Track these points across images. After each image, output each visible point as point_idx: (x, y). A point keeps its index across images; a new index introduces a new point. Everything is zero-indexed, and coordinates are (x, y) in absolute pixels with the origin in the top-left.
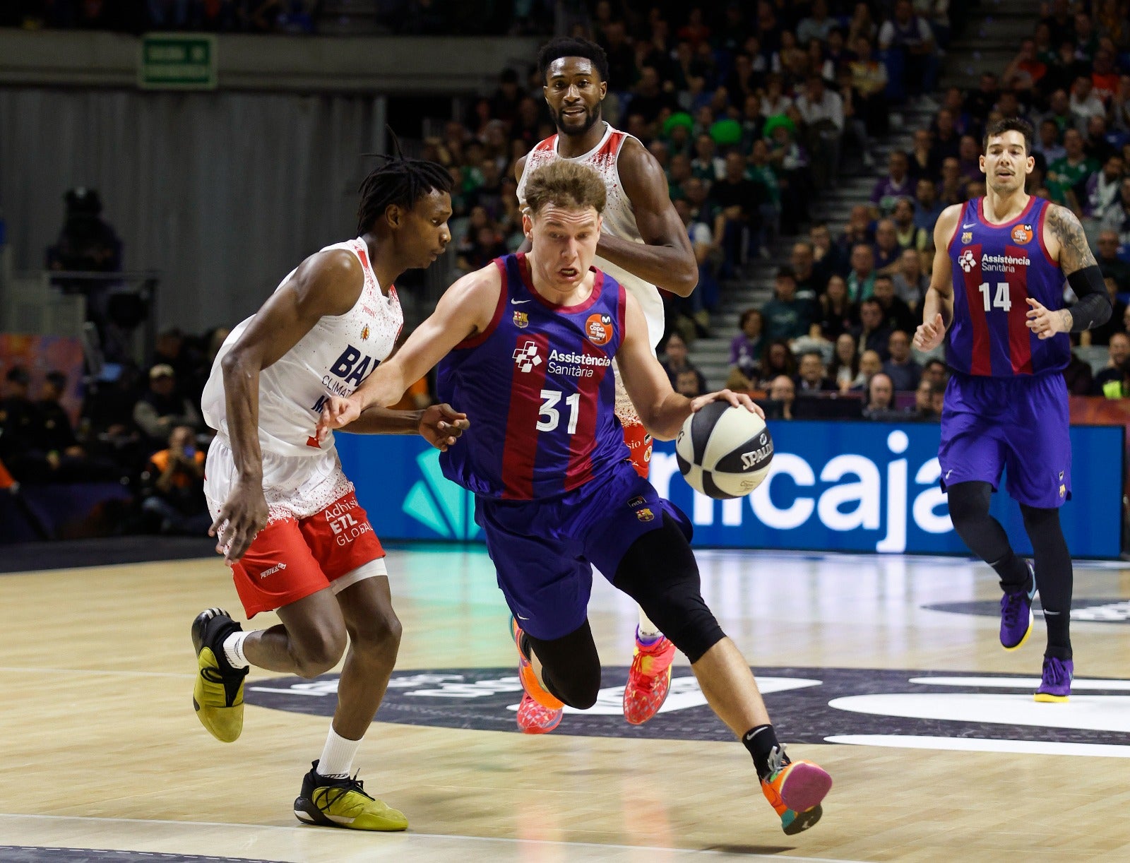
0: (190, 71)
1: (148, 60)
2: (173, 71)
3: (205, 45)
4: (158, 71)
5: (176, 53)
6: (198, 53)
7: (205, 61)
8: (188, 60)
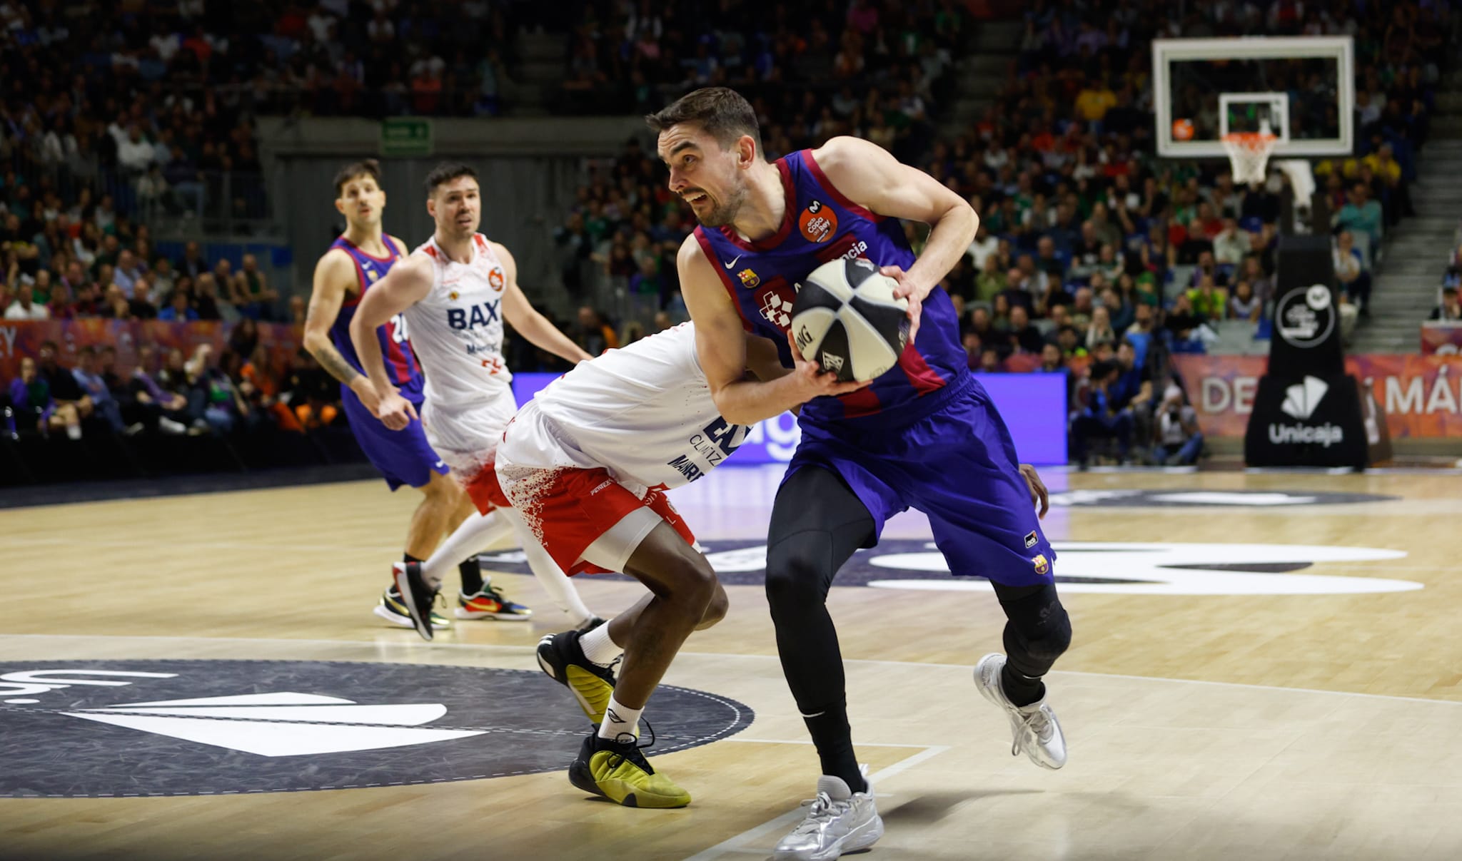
0: (415, 143)
1: (386, 137)
2: (404, 144)
3: (425, 126)
4: (393, 144)
5: (405, 131)
6: (420, 131)
7: (425, 136)
8: (413, 135)
